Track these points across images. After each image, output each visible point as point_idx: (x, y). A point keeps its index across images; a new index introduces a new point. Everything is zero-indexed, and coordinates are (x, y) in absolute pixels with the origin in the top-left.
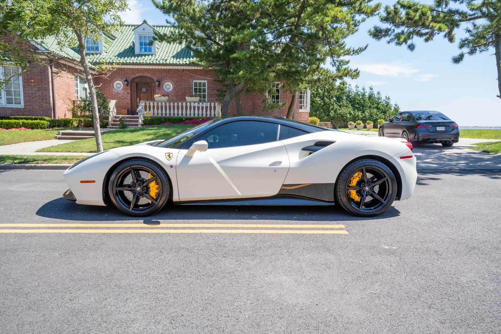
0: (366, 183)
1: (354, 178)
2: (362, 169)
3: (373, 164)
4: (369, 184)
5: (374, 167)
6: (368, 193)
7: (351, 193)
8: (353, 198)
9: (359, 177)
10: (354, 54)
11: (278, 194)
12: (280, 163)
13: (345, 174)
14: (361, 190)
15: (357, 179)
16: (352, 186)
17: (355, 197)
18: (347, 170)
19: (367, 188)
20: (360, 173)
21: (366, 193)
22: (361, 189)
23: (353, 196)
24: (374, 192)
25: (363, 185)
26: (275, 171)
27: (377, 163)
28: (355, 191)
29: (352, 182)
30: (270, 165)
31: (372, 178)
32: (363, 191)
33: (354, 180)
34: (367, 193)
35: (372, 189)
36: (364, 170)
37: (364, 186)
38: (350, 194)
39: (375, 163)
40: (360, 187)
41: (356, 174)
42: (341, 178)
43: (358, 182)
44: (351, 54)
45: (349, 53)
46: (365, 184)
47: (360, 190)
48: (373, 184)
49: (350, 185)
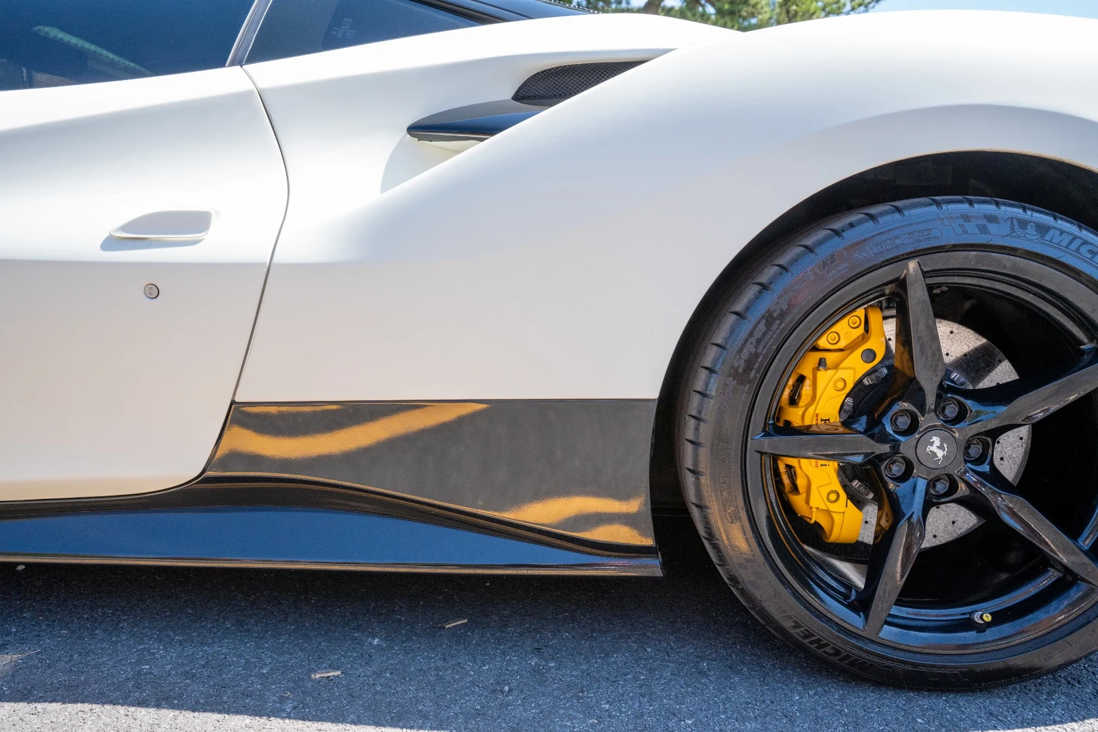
0: (931, 400)
1: (831, 358)
2: (901, 283)
3: (997, 234)
4: (951, 411)
5: (1008, 263)
6: (941, 487)
7: (801, 482)
8: (815, 517)
9: (869, 355)
10: (853, 9)
11: (202, 479)
12: (197, 222)
13: (746, 327)
14: (881, 458)
15: (854, 369)
16: (805, 431)
17: (828, 512)
18: (764, 287)
19: (937, 448)
20: (875, 317)
21: (921, 485)
22: (885, 448)
23: (817, 501)
24: (995, 477)
25: (904, 422)
26: (153, 292)
27: (1042, 229)
28: (833, 465)
29: (806, 390)
30: (111, 243)
31: (975, 363)
32: (897, 469)
33: (823, 376)
34: (932, 483)
35: (975, 451)
36: (918, 296)
37: (913, 428)
38: (795, 489)
39: (1023, 224)
40: (874, 431)
41: (845, 330)
42: (710, 356)
43: (858, 390)
44: (845, 10)
45: (839, 8)
46: (922, 407)
47: (875, 461)
48: (993, 416)
49: (795, 416)
